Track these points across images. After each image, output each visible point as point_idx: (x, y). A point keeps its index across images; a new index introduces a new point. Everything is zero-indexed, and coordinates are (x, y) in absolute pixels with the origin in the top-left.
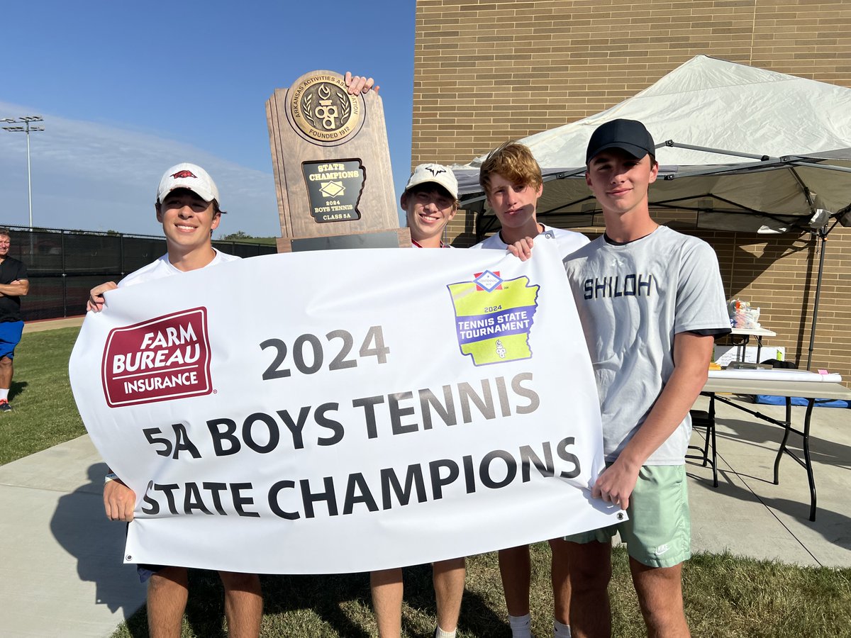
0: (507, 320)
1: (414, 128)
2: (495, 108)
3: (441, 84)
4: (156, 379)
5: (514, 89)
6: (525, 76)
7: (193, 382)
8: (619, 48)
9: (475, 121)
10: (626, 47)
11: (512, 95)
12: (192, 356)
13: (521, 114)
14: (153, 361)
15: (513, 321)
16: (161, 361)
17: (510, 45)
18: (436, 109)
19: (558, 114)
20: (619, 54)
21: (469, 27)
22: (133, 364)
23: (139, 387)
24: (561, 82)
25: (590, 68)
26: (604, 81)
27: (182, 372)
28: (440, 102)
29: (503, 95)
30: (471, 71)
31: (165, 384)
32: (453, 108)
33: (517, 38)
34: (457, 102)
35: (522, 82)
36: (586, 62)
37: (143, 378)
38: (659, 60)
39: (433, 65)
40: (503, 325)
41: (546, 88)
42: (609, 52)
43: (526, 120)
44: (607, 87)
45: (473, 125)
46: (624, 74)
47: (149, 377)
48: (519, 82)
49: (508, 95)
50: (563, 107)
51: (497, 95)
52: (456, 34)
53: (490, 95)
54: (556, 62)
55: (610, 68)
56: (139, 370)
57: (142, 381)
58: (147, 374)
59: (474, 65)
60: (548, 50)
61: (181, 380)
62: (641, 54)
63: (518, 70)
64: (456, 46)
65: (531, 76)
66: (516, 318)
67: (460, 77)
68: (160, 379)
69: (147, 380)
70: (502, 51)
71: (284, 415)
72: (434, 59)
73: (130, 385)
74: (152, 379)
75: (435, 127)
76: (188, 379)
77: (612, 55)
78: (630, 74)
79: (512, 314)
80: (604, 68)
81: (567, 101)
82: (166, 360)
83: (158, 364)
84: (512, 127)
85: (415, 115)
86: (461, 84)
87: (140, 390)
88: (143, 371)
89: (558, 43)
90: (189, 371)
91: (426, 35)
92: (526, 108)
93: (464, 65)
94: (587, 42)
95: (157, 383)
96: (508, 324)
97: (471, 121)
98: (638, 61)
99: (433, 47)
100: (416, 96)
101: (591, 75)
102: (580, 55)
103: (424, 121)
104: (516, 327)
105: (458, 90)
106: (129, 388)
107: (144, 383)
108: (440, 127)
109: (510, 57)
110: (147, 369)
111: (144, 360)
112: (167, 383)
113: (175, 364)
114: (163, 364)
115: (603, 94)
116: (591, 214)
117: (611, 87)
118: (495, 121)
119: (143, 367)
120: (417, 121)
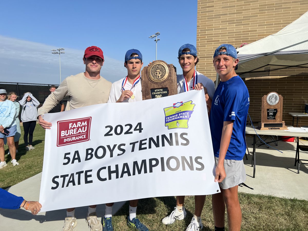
0: (182, 115)
1: (197, 42)
2: (228, 33)
3: (207, 26)
4: (74, 137)
5: (236, 25)
6: (240, 20)
7: (84, 138)
8: (279, 6)
9: (221, 38)
10: (282, 6)
11: (235, 28)
12: (84, 130)
13: (239, 35)
14: (73, 132)
15: (184, 115)
16: (76, 132)
17: (234, 9)
18: (206, 35)
19: (254, 33)
20: (279, 9)
21: (218, 4)
22: (67, 133)
23: (68, 140)
24: (255, 21)
25: (267, 15)
26: (273, 19)
27: (82, 135)
28: (207, 32)
29: (232, 28)
30: (219, 20)
31: (76, 139)
32: (212, 34)
33: (237, 6)
34: (213, 32)
35: (239, 22)
36: (265, 13)
37: (70, 137)
38: (295, 10)
39: (204, 19)
40: (180, 116)
41: (249, 24)
42: (274, 8)
43: (241, 37)
44: (274, 22)
45: (220, 40)
46: (281, 16)
47: (72, 137)
48: (238, 23)
49: (233, 28)
50: (256, 31)
51: (229, 28)
52: (213, 6)
53: (227, 28)
54: (253, 14)
55: (275, 14)
56: (69, 135)
57: (70, 138)
58: (71, 136)
59: (220, 17)
60: (250, 9)
61: (81, 137)
62: (288, 8)
63: (237, 18)
64: (213, 11)
65: (243, 20)
66: (185, 114)
67: (215, 23)
68: (75, 137)
69: (71, 138)
70: (231, 11)
71: (109, 147)
72: (204, 17)
73: (66, 140)
74: (73, 138)
75: (205, 42)
76: (83, 137)
77: (276, 9)
78: (283, 16)
79: (184, 113)
80: (273, 14)
81: (257, 28)
82: (77, 132)
83: (75, 133)
84: (235, 40)
85: (197, 38)
86: (215, 25)
87: (68, 141)
88: (70, 135)
89: (254, 6)
90: (84, 134)
91: (201, 8)
92: (241, 32)
93: (216, 18)
94: (265, 5)
95: (74, 138)
96: (182, 116)
97: (219, 38)
98: (287, 11)
99: (204, 12)
100: (198, 31)
101: (267, 18)
102: (263, 10)
103: (201, 40)
104: (185, 117)
105: (214, 27)
106: (65, 140)
107: (70, 139)
108: (207, 42)
109: (234, 13)
110: (72, 135)
111: (70, 132)
112: (77, 138)
113: (80, 133)
114: (76, 133)
115: (272, 24)
116: (268, 71)
117: (276, 22)
118: (228, 38)
119: (70, 134)
120: (198, 40)
